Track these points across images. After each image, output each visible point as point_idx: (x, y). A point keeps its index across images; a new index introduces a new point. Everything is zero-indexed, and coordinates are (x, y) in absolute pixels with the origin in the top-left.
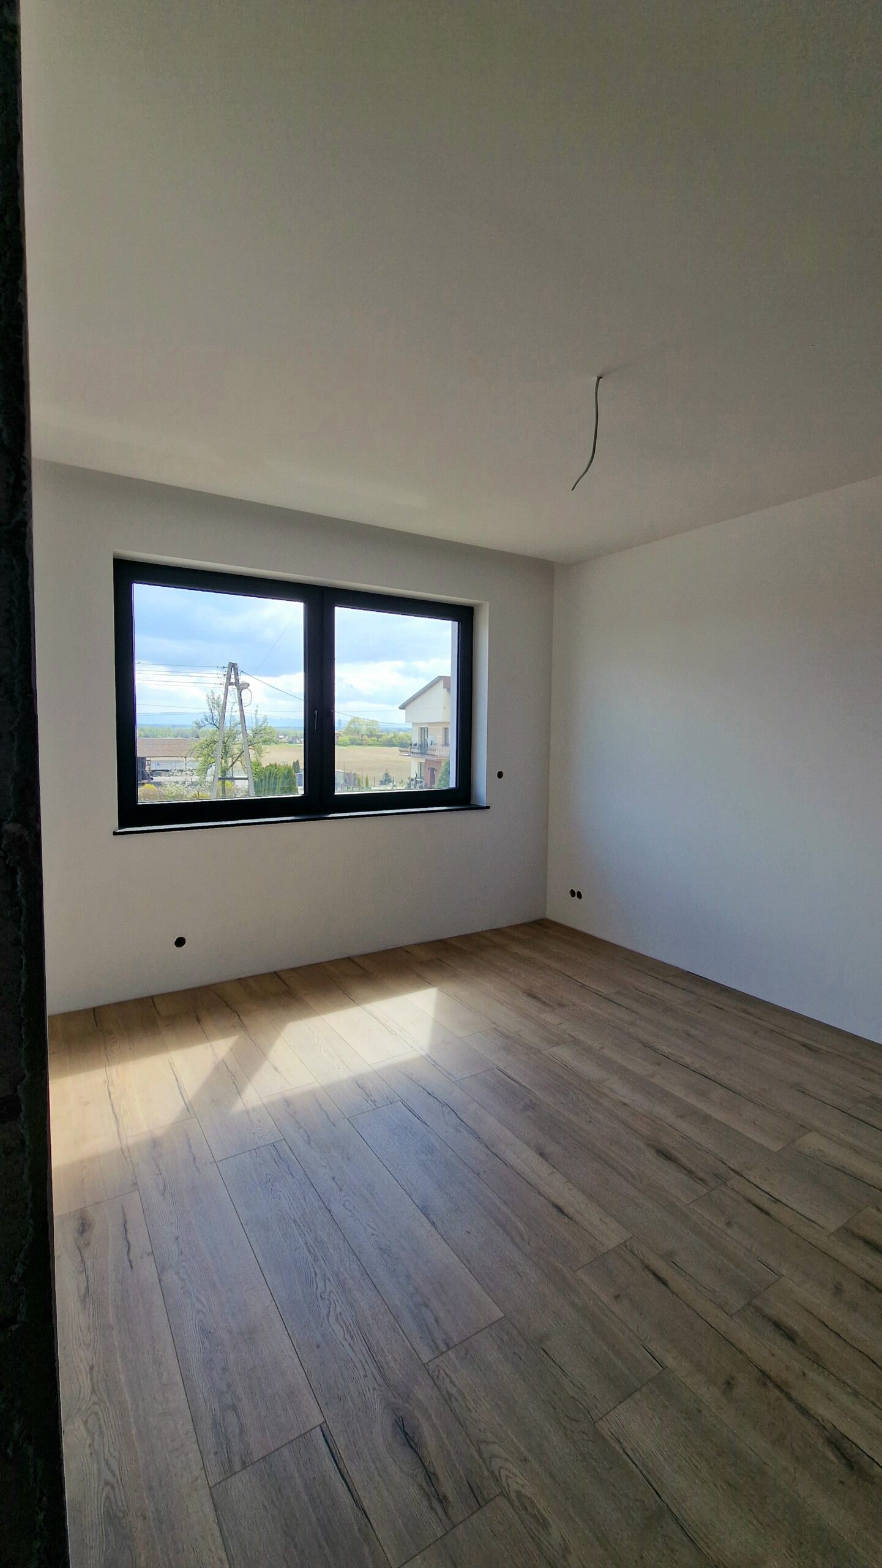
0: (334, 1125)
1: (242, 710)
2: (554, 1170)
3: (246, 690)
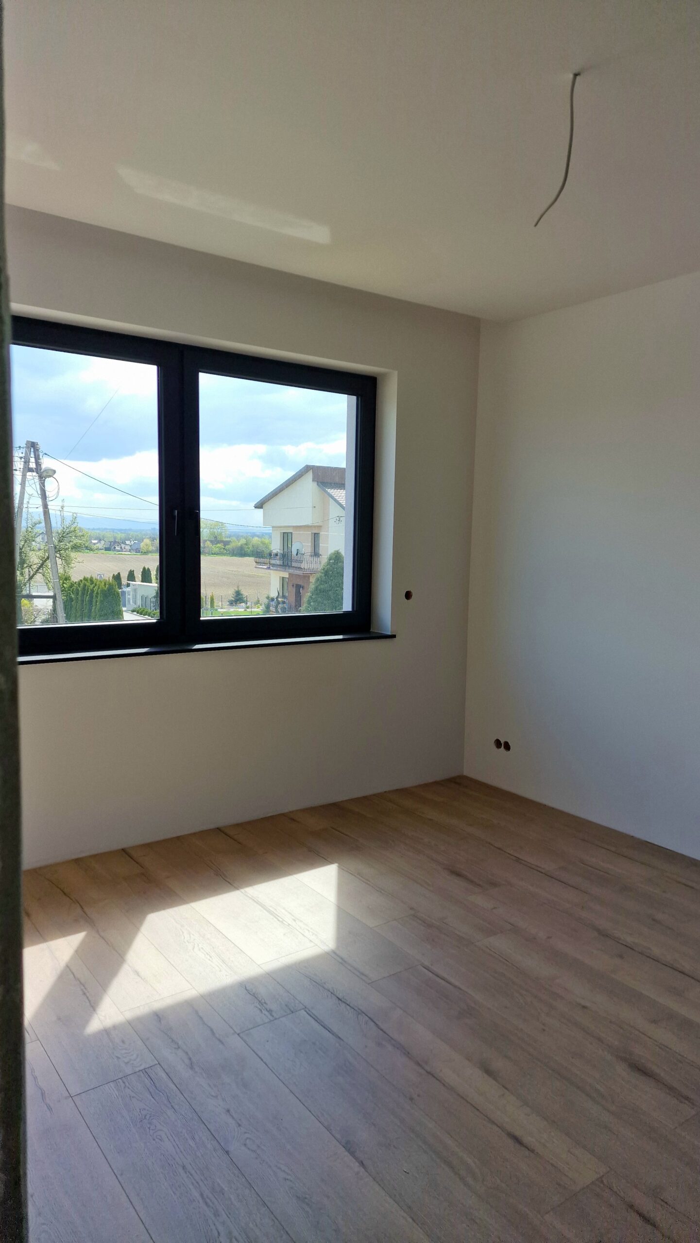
0: (221, 1042)
1: (45, 506)
2: (506, 1090)
3: (51, 478)
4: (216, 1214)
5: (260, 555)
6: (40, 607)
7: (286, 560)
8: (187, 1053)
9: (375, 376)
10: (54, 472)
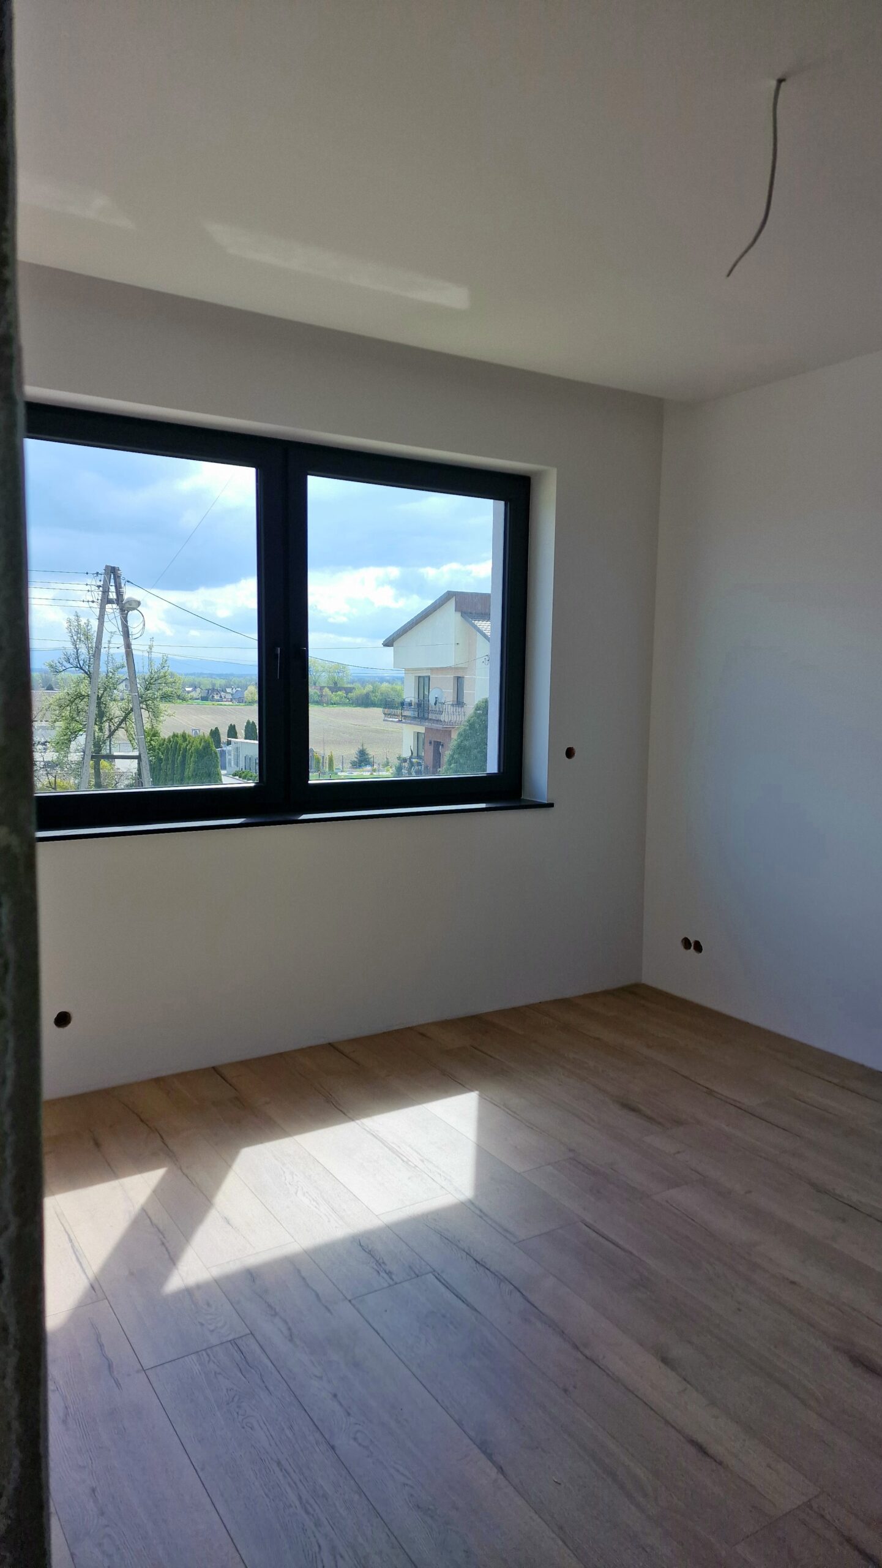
0: (329, 1310)
1: (128, 646)
2: (689, 1386)
3: (135, 612)
4: (318, 1524)
5: (390, 705)
6: (122, 770)
7: (422, 710)
8: (285, 1322)
9: (528, 475)
10: (139, 603)
